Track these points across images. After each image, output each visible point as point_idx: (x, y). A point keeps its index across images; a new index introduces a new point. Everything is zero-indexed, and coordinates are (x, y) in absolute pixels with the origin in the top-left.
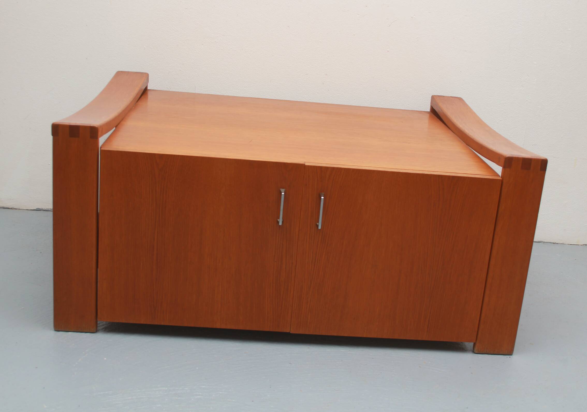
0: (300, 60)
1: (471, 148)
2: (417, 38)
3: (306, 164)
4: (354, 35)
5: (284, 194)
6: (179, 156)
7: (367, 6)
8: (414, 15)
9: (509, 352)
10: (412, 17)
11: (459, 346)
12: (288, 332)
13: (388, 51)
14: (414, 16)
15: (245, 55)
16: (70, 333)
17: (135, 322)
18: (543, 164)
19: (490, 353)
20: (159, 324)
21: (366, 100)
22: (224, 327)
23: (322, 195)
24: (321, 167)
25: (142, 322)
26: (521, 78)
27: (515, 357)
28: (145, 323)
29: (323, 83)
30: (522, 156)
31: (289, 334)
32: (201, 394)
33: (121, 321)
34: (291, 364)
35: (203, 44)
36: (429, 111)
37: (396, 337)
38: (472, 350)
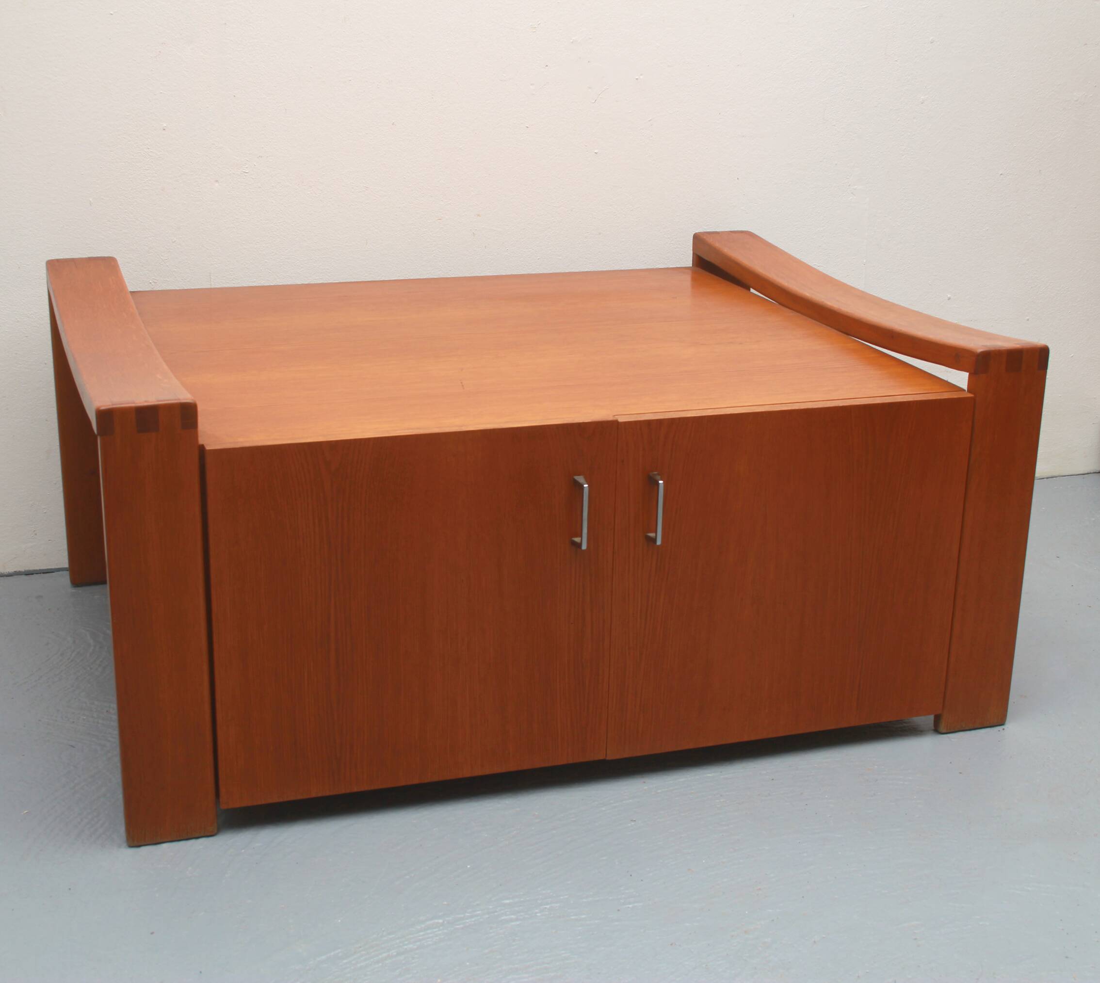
0: (422, 192)
1: (853, 336)
2: (651, 120)
3: (621, 419)
4: (527, 127)
5: (589, 486)
6: (369, 440)
7: (547, 66)
8: (641, 75)
9: (999, 720)
10: (637, 79)
11: (905, 725)
12: (601, 758)
13: (595, 153)
14: (641, 77)
15: (309, 193)
16: (165, 845)
17: (299, 797)
18: (1040, 356)
19: (967, 728)
20: (348, 791)
21: (560, 258)
22: (478, 772)
23: (658, 477)
24: (649, 423)
25: (314, 795)
26: (848, 177)
27: (1011, 727)
28: (320, 795)
29: (473, 233)
30: (1004, 347)
31: (603, 762)
32: (513, 916)
33: (270, 801)
34: (635, 821)
35: (217, 181)
36: (691, 266)
37: (801, 730)
38: (933, 728)
